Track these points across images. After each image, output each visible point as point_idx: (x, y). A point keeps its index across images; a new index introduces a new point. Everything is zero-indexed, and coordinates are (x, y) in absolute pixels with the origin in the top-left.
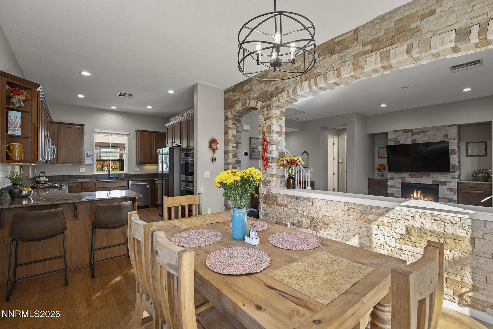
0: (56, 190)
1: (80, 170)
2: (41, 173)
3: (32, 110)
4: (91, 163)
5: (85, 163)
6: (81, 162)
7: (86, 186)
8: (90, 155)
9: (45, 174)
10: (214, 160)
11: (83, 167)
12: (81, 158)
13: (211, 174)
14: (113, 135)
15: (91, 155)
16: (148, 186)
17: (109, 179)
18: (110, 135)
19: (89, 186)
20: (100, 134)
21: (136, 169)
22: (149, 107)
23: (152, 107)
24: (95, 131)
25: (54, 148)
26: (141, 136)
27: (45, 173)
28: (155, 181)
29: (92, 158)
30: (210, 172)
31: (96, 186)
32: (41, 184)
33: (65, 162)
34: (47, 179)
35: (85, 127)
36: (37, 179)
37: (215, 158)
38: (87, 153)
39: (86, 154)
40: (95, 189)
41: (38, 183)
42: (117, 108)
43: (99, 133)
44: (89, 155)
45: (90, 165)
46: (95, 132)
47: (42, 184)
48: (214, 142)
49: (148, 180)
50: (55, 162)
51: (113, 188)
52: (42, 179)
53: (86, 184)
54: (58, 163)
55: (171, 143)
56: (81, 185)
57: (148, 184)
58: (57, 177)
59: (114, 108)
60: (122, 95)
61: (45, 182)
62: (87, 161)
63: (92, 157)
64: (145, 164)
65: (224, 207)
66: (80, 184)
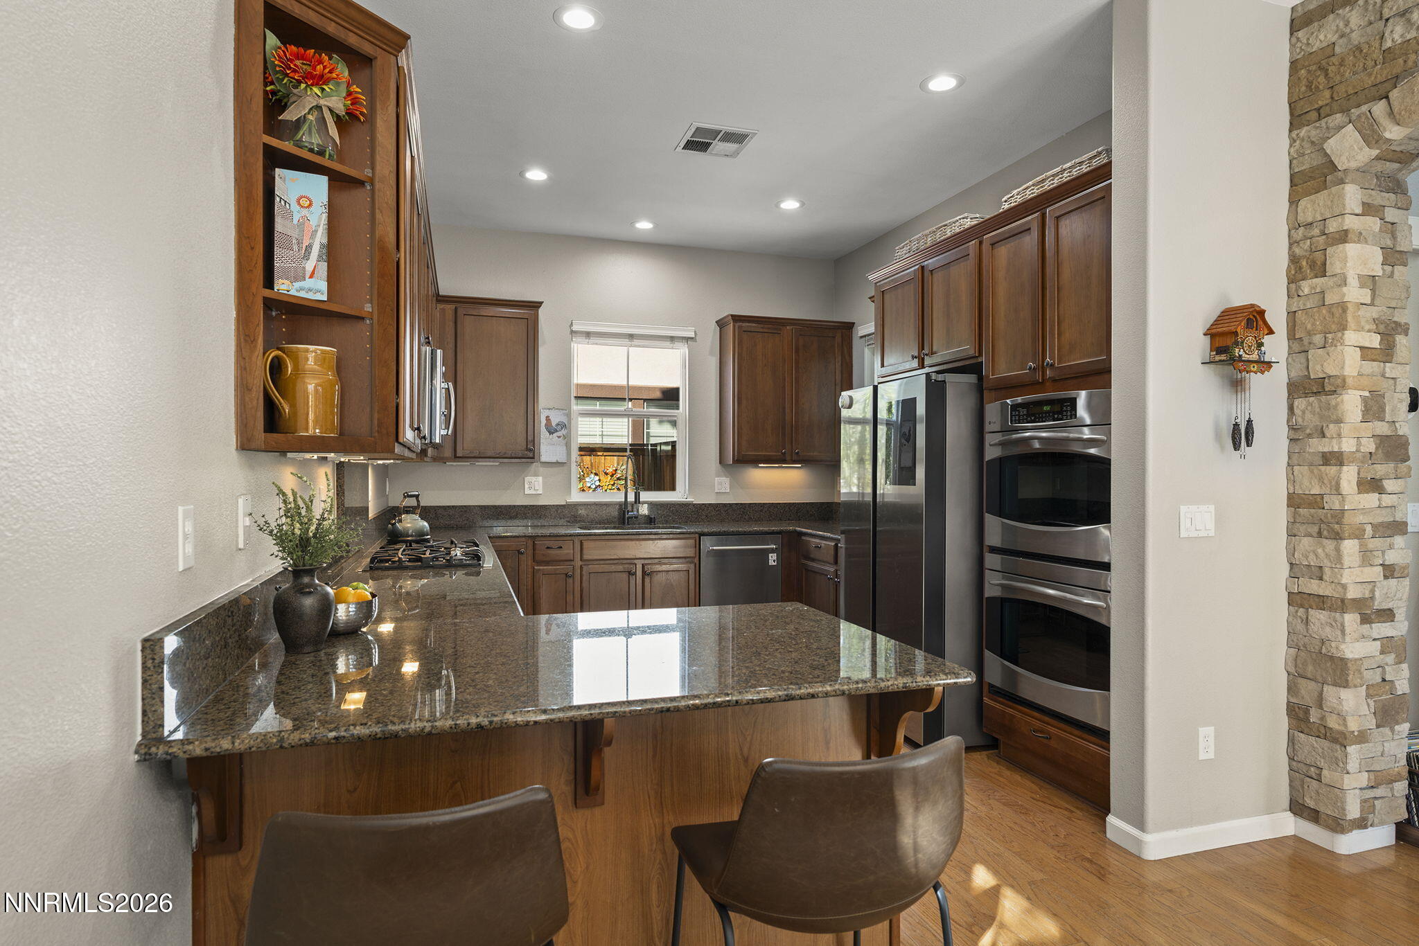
0: (458, 576)
1: (526, 486)
2: (405, 497)
3: (373, 169)
4: (562, 459)
5: (543, 459)
6: (527, 454)
7: (550, 551)
8: (558, 425)
9: (418, 501)
10: (1242, 435)
11: (536, 475)
12: (530, 438)
13: (1220, 520)
14: (636, 342)
15: (562, 426)
16: (772, 559)
17: (624, 523)
18: (626, 341)
19: (558, 552)
20: (593, 340)
21: (720, 483)
22: (790, 205)
23: (803, 204)
24: (575, 328)
25: (448, 390)
26: (740, 343)
27: (417, 496)
28: (803, 538)
29: (565, 437)
30: (1212, 508)
31: (585, 552)
32: (406, 542)
33: (477, 455)
34: (426, 524)
35: (541, 311)
36: (393, 524)
37: (1249, 422)
38: (548, 418)
39: (544, 422)
40: (580, 563)
41: (395, 537)
42: (656, 226)
43: (588, 335)
44: (554, 424)
45: (558, 464)
46: (576, 332)
47: (410, 542)
48: (1250, 324)
49: (773, 533)
50: (448, 453)
51: (643, 561)
52: (412, 523)
53: (549, 543)
54: (456, 457)
55: (914, 357)
56: (531, 547)
57: (772, 551)
58: (452, 512)
59: (644, 225)
60: (698, 144)
61: (420, 538)
62: (549, 449)
63: (564, 432)
64: (754, 461)
65: (1284, 722)
66: (530, 543)
